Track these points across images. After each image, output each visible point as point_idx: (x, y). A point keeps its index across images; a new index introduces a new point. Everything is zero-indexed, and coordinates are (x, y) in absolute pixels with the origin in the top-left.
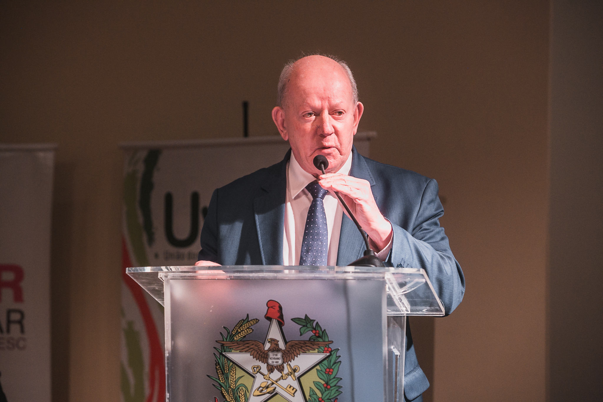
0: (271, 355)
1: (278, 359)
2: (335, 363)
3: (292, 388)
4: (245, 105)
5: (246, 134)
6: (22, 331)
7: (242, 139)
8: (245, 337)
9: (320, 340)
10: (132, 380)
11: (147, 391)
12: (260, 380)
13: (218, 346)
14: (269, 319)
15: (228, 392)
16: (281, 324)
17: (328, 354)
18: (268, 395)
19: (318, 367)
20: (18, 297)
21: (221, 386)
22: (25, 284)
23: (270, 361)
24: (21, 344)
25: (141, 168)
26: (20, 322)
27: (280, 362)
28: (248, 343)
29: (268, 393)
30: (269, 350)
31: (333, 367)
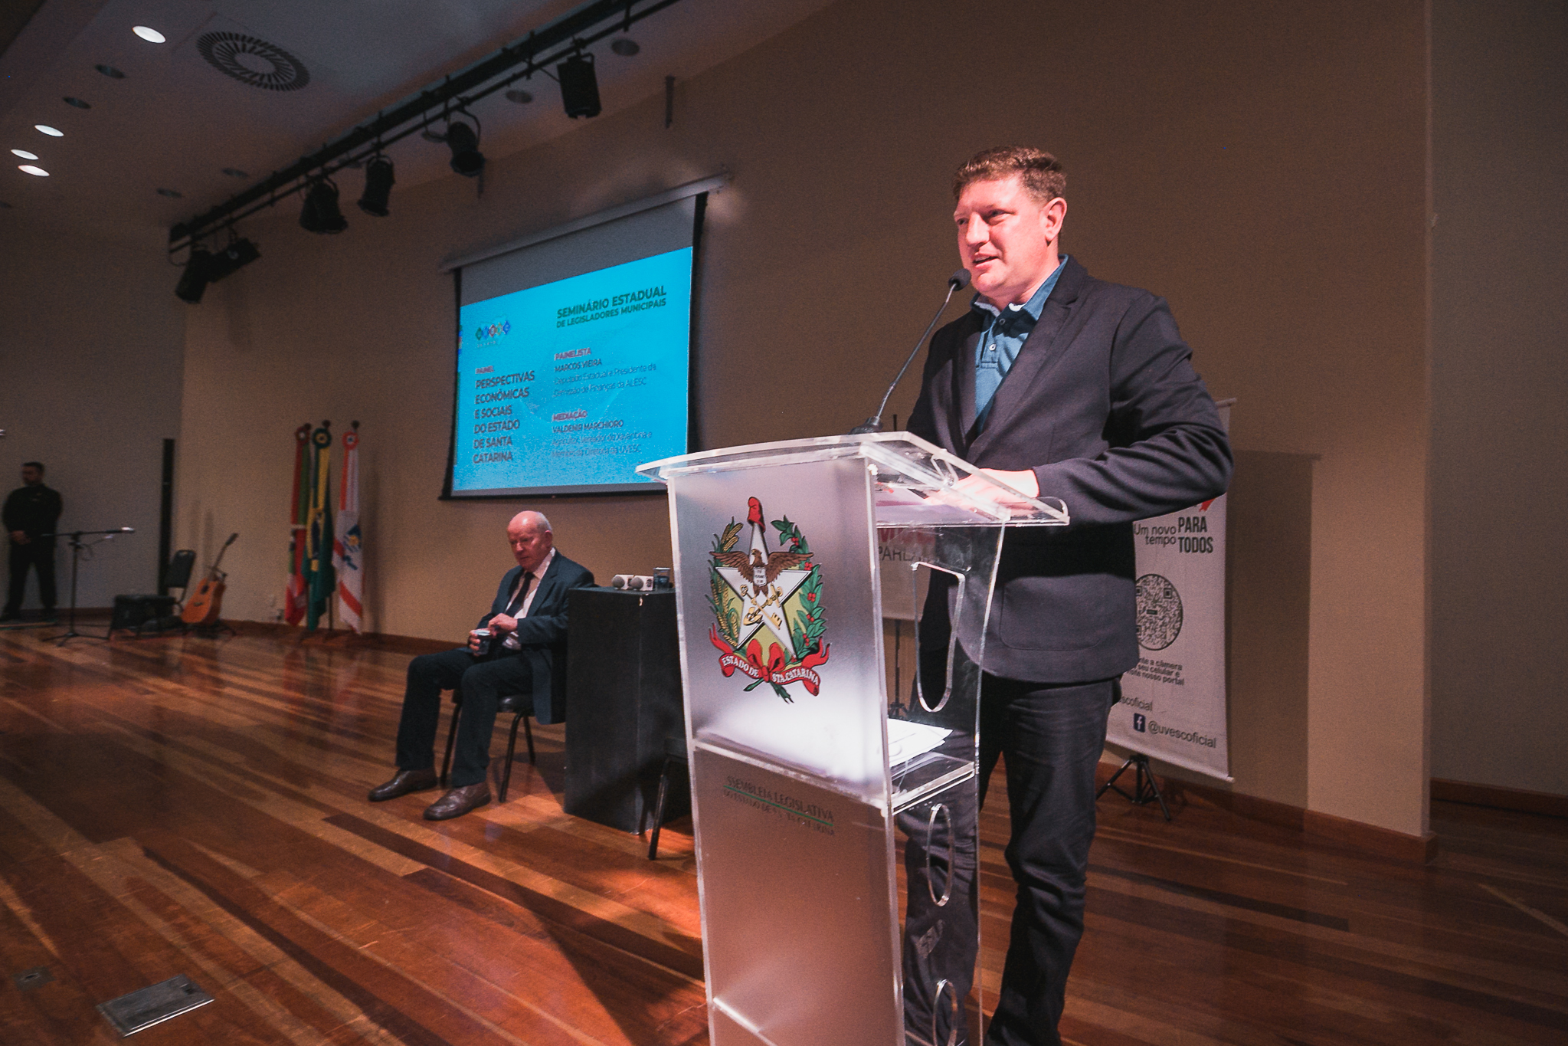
0: (756, 570)
1: (762, 577)
2: (817, 586)
3: (777, 618)
8: (732, 547)
9: (800, 551)
12: (748, 607)
13: (711, 558)
14: (751, 522)
15: (722, 616)
16: (762, 530)
17: (810, 572)
18: (756, 624)
19: (800, 590)
21: (717, 611)
23: (756, 580)
27: (764, 580)
28: (735, 556)
29: (756, 622)
30: (754, 565)
31: (815, 591)
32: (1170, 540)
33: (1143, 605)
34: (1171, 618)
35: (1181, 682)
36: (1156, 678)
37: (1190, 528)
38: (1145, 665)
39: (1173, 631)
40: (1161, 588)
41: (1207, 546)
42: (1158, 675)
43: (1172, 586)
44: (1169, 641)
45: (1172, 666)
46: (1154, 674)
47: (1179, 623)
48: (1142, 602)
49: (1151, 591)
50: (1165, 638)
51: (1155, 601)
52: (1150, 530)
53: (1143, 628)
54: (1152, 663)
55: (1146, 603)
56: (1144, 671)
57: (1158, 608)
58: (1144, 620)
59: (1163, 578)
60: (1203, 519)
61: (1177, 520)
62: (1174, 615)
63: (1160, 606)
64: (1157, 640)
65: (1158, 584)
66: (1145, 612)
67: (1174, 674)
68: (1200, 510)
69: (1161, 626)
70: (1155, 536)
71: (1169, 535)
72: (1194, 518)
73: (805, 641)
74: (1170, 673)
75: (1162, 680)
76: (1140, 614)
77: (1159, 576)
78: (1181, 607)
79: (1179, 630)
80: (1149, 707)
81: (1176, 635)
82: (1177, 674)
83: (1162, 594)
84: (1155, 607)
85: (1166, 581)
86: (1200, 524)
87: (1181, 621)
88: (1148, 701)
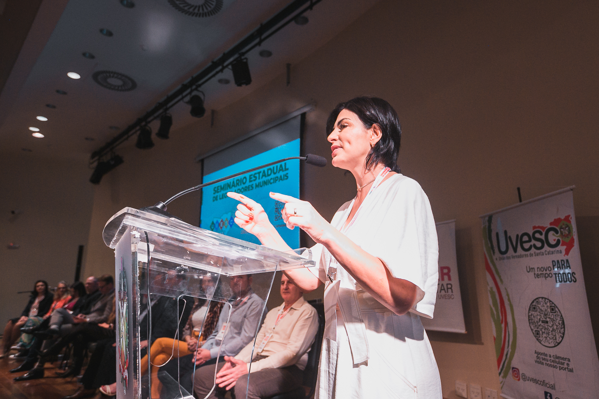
4: (519, 189)
5: (521, 201)
6: (452, 292)
7: (519, 204)
10: (495, 313)
11: (501, 318)
20: (450, 279)
22: (451, 274)
24: (452, 297)
25: (487, 224)
26: (451, 288)
32: (549, 275)
33: (539, 317)
34: (557, 326)
35: (571, 371)
36: (555, 367)
37: (560, 267)
38: (546, 357)
39: (560, 334)
40: (548, 306)
41: (573, 278)
42: (555, 364)
43: (555, 305)
44: (558, 342)
45: (563, 359)
46: (552, 364)
47: (563, 329)
48: (538, 315)
49: (542, 308)
50: (556, 339)
51: (545, 315)
52: (536, 269)
53: (541, 332)
54: (550, 356)
55: (540, 316)
56: (546, 362)
57: (548, 320)
58: (540, 327)
59: (548, 299)
60: (567, 261)
61: (551, 262)
62: (559, 323)
63: (549, 318)
64: (551, 341)
65: (546, 303)
66: (541, 322)
67: (565, 364)
68: (564, 255)
69: (552, 331)
70: (539, 273)
71: (548, 272)
72: (562, 261)
74: (563, 364)
75: (558, 368)
76: (538, 323)
77: (545, 298)
78: (563, 318)
79: (564, 334)
80: (553, 387)
81: (563, 338)
82: (568, 364)
83: (549, 310)
84: (546, 318)
85: (550, 301)
86: (565, 265)
87: (564, 328)
88: (552, 383)
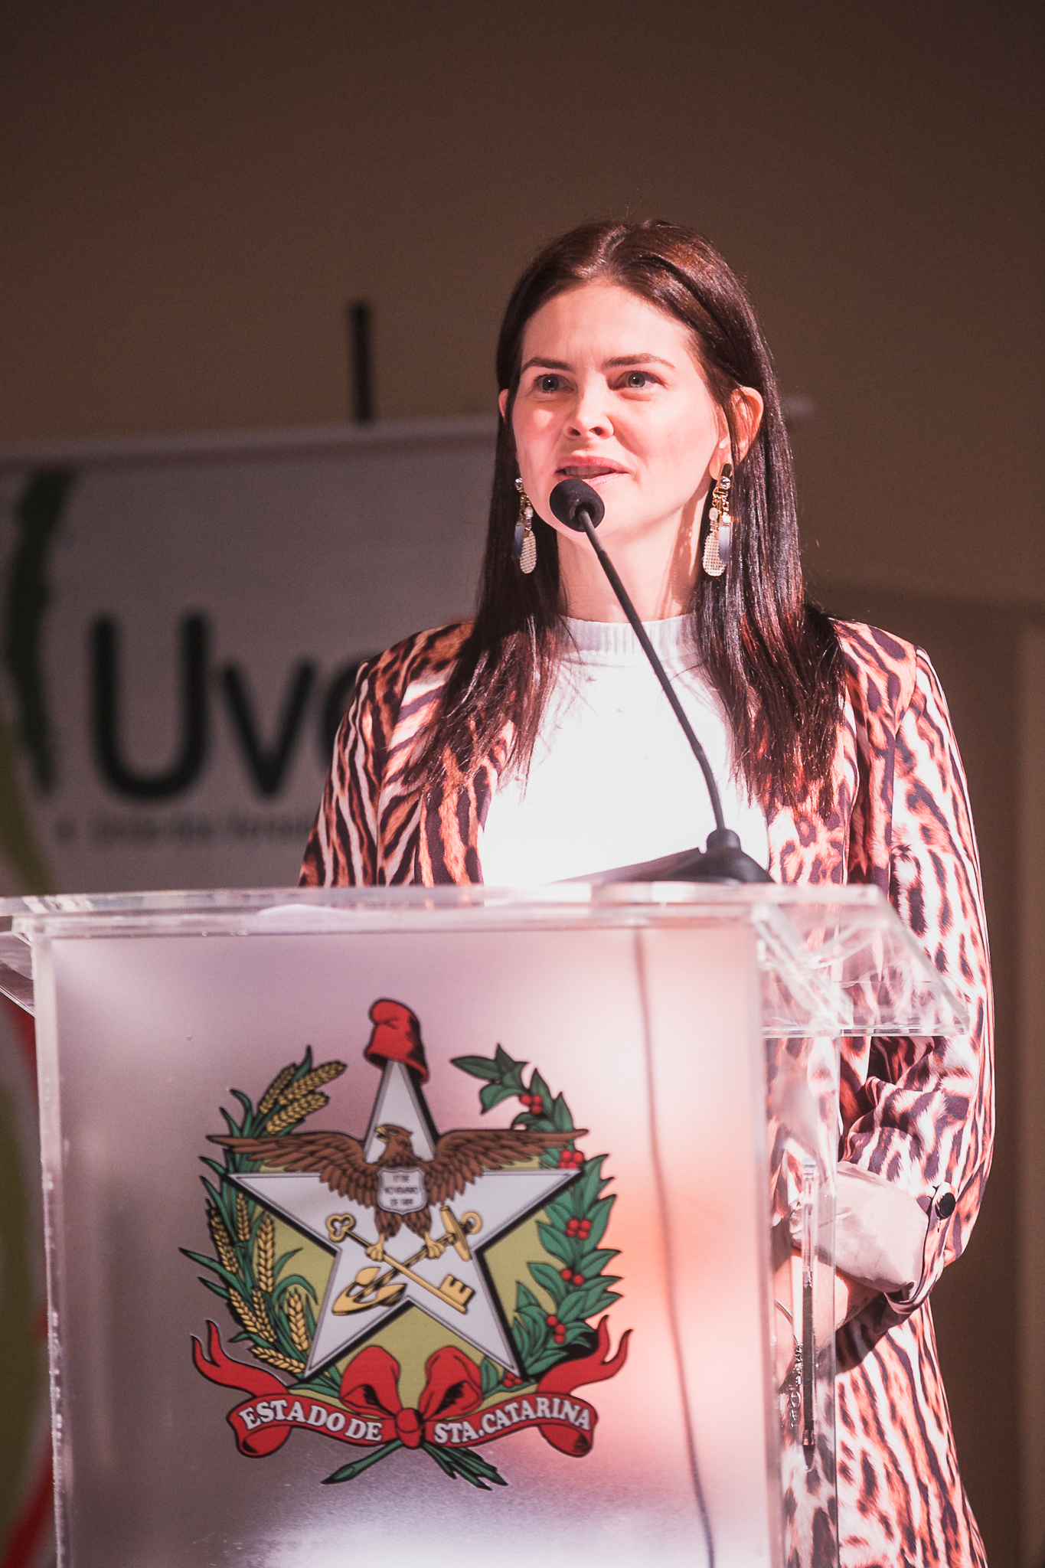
0: (388, 1178)
1: (411, 1190)
2: (595, 1202)
3: (458, 1285)
4: (360, 319)
5: (364, 410)
7: (347, 432)
8: (301, 1120)
9: (546, 1125)
12: (353, 1263)
13: (217, 1153)
14: (377, 1058)
15: (249, 1301)
16: (417, 1076)
17: (572, 1174)
18: (380, 1309)
19: (541, 1215)
21: (229, 1285)
23: (385, 1201)
27: (418, 1200)
28: (309, 1143)
29: (382, 1303)
30: (382, 1162)
31: (590, 1215)
73: (552, 1331)
